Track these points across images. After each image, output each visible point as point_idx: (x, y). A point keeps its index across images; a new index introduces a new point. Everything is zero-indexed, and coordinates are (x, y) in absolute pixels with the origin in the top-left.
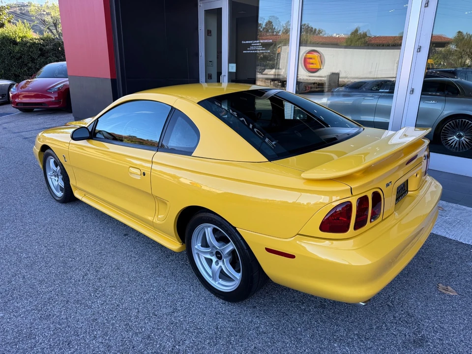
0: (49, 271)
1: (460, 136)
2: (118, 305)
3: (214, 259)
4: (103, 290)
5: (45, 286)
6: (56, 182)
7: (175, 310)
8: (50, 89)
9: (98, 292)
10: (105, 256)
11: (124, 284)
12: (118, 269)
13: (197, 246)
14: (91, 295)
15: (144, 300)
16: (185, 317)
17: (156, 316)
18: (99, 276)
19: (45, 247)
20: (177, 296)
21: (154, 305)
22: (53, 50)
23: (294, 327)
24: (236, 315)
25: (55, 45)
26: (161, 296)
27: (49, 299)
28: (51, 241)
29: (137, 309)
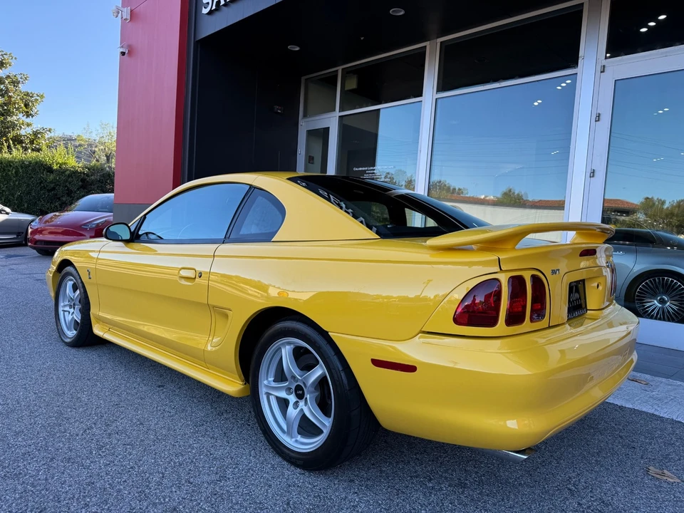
0: (33, 420)
1: (662, 302)
2: (132, 468)
3: (292, 398)
4: (113, 448)
5: (23, 439)
6: (70, 315)
7: (224, 478)
8: (85, 224)
9: (104, 450)
10: (123, 408)
11: (146, 442)
12: (141, 424)
13: (266, 381)
14: (91, 453)
15: (175, 463)
16: (238, 487)
17: (191, 483)
18: (109, 431)
19: (35, 393)
20: (228, 461)
21: (190, 470)
22: (99, 181)
23: (414, 509)
24: (320, 489)
25: (103, 176)
26: (203, 460)
27: (24, 454)
28: (45, 388)
29: (162, 473)
